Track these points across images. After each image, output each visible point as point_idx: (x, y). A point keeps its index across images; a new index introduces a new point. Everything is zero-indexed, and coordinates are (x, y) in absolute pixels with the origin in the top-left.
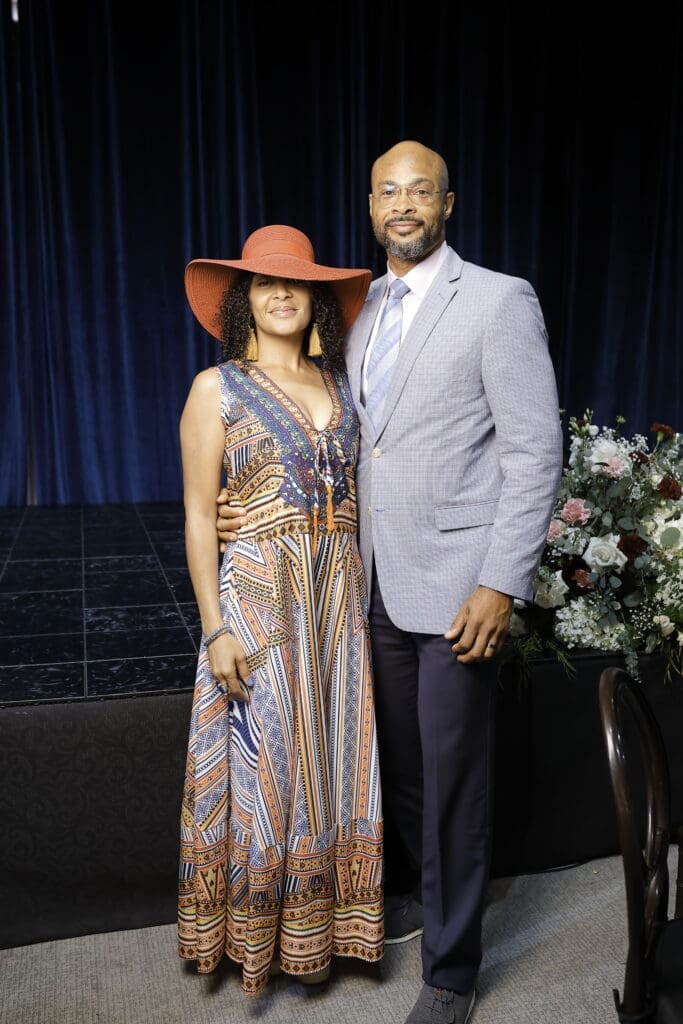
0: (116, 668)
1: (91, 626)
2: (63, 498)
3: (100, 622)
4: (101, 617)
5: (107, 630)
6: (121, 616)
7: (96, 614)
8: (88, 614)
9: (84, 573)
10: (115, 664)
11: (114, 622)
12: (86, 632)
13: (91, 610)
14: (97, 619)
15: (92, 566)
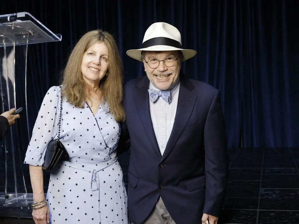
0: (273, 214)
1: (262, 195)
2: (256, 145)
3: (268, 194)
4: (268, 192)
5: (270, 198)
6: (277, 192)
7: (265, 191)
8: (262, 190)
9: (262, 174)
10: (273, 212)
11: (273, 195)
12: (260, 198)
13: (263, 189)
14: (266, 193)
15: (266, 171)
